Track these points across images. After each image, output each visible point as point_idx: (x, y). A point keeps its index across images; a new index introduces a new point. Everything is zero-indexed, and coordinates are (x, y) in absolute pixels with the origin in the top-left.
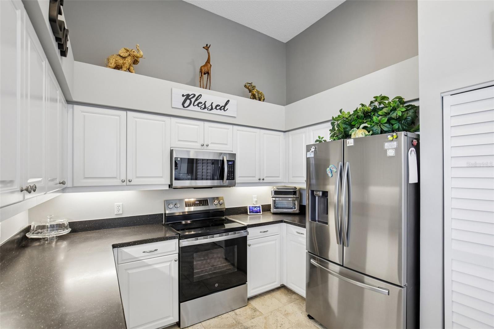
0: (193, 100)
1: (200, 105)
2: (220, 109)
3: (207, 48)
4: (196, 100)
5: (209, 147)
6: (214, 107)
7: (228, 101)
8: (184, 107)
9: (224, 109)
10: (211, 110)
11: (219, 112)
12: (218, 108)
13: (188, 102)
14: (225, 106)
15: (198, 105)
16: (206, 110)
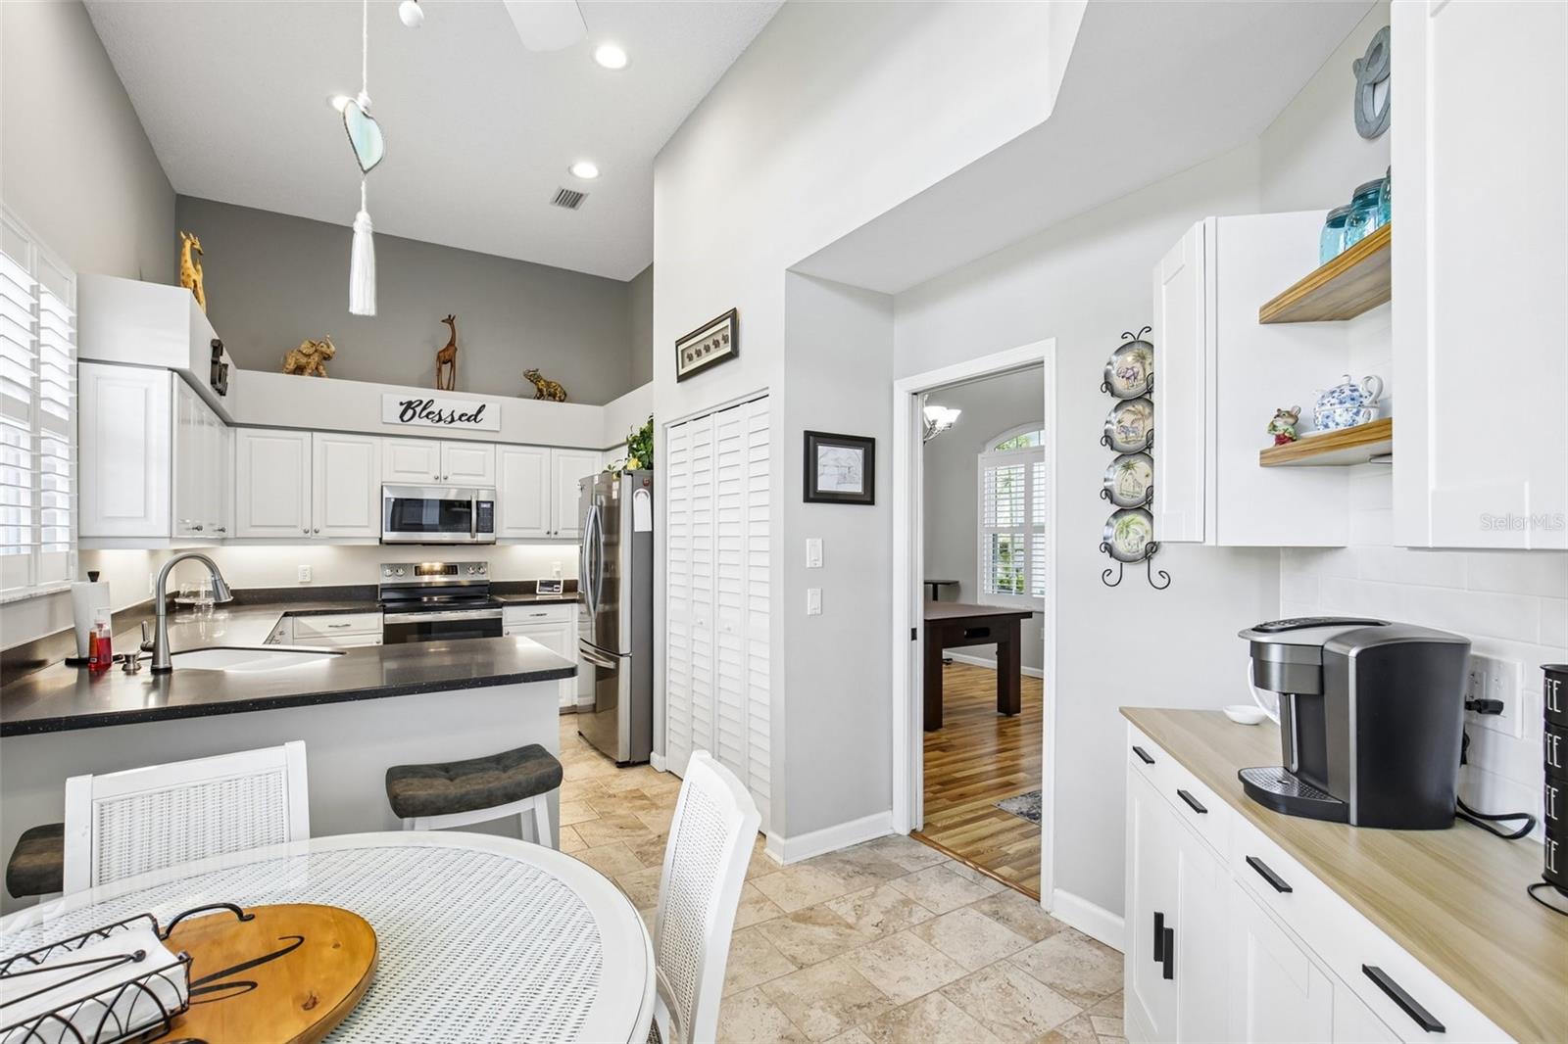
0: (418, 410)
1: (430, 416)
2: (468, 420)
3: (450, 321)
4: (424, 409)
5: (449, 481)
6: (456, 417)
7: (484, 406)
8: (402, 420)
9: (475, 420)
10: (450, 422)
11: (466, 425)
12: (463, 418)
13: (410, 412)
14: (476, 416)
15: (427, 416)
16: (441, 423)
